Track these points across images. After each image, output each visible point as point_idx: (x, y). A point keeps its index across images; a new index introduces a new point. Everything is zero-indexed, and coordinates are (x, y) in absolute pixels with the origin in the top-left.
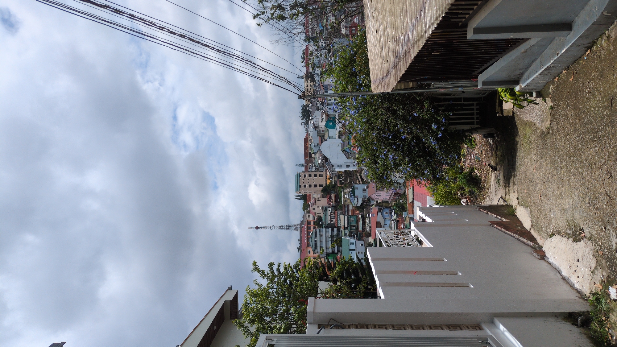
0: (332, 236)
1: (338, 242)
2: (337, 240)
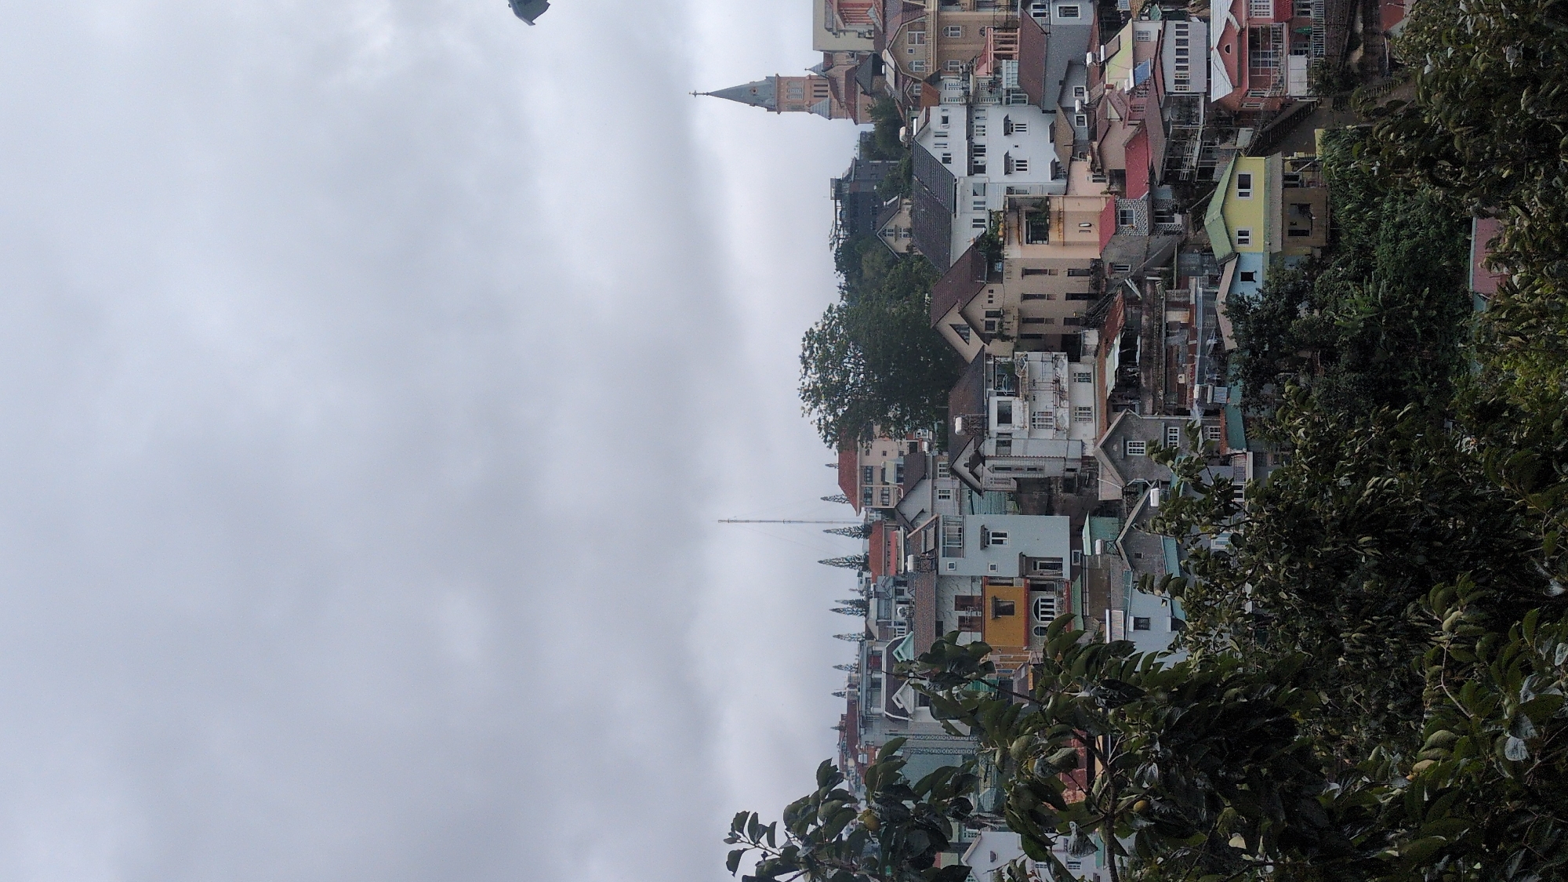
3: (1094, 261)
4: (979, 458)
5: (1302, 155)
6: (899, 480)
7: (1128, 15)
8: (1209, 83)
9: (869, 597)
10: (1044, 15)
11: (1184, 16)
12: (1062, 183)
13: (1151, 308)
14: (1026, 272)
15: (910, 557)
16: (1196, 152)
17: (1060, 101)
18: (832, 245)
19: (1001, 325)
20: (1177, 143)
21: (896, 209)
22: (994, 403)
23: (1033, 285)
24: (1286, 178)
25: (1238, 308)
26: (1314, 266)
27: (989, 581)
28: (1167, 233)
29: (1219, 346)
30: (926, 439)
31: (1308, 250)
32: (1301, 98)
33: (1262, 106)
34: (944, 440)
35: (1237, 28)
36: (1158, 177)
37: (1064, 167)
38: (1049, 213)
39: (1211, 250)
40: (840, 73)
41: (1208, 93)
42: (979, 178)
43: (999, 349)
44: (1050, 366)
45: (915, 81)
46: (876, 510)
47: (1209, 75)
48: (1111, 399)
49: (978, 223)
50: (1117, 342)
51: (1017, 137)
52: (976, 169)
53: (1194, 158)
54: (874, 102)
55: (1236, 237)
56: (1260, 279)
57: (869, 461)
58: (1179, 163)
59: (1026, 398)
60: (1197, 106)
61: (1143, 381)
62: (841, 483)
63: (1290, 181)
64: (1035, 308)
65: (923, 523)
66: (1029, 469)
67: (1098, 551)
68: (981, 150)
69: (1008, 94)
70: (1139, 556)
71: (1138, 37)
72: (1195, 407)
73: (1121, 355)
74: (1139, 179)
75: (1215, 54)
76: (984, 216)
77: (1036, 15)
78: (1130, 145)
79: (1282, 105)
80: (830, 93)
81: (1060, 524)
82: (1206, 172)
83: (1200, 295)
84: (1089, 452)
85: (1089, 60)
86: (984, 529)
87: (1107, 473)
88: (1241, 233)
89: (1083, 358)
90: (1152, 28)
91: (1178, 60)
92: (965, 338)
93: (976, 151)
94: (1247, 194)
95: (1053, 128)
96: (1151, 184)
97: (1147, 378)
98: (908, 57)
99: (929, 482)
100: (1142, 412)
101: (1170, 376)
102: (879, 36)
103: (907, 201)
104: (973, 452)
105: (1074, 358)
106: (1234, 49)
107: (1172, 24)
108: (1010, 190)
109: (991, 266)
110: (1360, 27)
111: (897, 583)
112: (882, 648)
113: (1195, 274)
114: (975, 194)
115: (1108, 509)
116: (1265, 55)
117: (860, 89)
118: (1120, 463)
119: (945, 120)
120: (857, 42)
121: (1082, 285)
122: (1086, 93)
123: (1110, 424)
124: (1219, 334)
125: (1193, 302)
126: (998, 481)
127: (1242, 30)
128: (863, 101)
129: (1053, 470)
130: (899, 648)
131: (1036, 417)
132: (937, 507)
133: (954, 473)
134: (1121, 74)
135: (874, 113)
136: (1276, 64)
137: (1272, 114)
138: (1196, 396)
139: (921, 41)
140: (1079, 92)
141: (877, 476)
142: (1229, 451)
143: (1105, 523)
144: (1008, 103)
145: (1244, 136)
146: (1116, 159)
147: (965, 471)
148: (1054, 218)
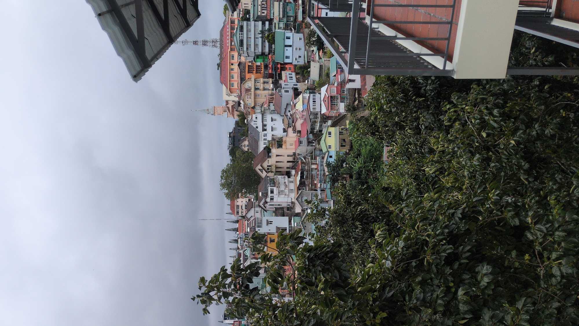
0: (262, 32)
1: (270, 38)
2: (268, 36)
3: (294, 153)
4: (266, 202)
5: (343, 127)
6: (246, 208)
7: (301, 92)
8: (321, 109)
9: (238, 239)
10: (280, 92)
11: (315, 93)
12: (285, 133)
13: (308, 164)
14: (277, 156)
15: (249, 228)
16: (318, 126)
17: (285, 113)
18: (228, 149)
19: (271, 169)
20: (313, 123)
21: (245, 140)
22: (269, 188)
23: (279, 159)
24: (340, 132)
25: (328, 165)
26: (347, 154)
27: (269, 234)
28: (311, 146)
29: (324, 174)
30: (252, 197)
31: (345, 150)
32: (343, 113)
33: (334, 115)
34: (257, 198)
35: (328, 96)
36: (309, 132)
37: (286, 129)
38: (282, 141)
39: (322, 150)
40: (230, 106)
41: (321, 112)
42: (265, 132)
43: (271, 175)
44: (283, 179)
45: (249, 108)
46: (240, 216)
47: (321, 107)
48: (298, 188)
49: (265, 144)
50: (300, 173)
51: (274, 122)
52: (264, 130)
53: (317, 128)
54: (238, 113)
55: (328, 147)
56: (334, 157)
57: (238, 204)
58: (314, 129)
59: (277, 187)
60: (318, 115)
61: (306, 183)
62: (231, 209)
63: (341, 133)
64: (279, 165)
65: (252, 219)
66: (278, 205)
67: (295, 226)
68: (265, 125)
69: (272, 111)
70: (305, 226)
71: (304, 98)
72: (319, 189)
73: (301, 176)
74: (304, 133)
75: (322, 102)
76: (267, 142)
77: (278, 92)
78: (302, 125)
79: (339, 115)
80: (227, 111)
81: (286, 219)
82: (321, 131)
83: (319, 161)
84: (293, 201)
85: (292, 104)
86: (267, 220)
87: (297, 206)
88: (329, 146)
89: (291, 177)
90: (307, 95)
91: (313, 104)
92: (262, 172)
93: (264, 126)
94: (330, 136)
95: (283, 120)
96: (307, 134)
97: (307, 182)
98: (247, 102)
99: (253, 209)
100: (306, 190)
101: (313, 180)
102: (240, 97)
103: (247, 138)
104: (264, 201)
105: (289, 177)
106: (327, 101)
107: (312, 95)
108: (273, 135)
109: (268, 154)
110: (357, 96)
111: (245, 235)
112: (241, 252)
113: (318, 156)
114: (264, 136)
115: (298, 215)
116: (334, 103)
117: (235, 110)
118: (301, 203)
119: (256, 118)
120: (234, 98)
121: (291, 159)
122: (291, 111)
123: (298, 193)
124: (324, 171)
125: (318, 163)
126: (271, 208)
127: (329, 96)
128: (236, 113)
129: (284, 205)
130: (246, 252)
131: (280, 192)
132: (255, 215)
133: (260, 206)
134: (299, 106)
135: (238, 116)
136: (337, 105)
137: (336, 117)
138: (319, 186)
139: (250, 98)
140: (289, 111)
141: (240, 207)
142: (327, 200)
143: (297, 219)
144: (272, 114)
145: (330, 122)
146: (299, 128)
147: (262, 206)
148: (284, 142)
